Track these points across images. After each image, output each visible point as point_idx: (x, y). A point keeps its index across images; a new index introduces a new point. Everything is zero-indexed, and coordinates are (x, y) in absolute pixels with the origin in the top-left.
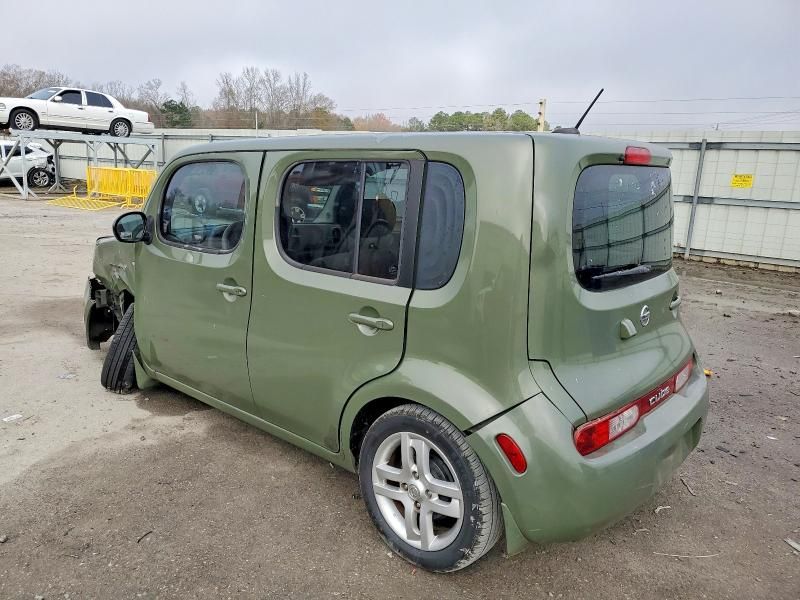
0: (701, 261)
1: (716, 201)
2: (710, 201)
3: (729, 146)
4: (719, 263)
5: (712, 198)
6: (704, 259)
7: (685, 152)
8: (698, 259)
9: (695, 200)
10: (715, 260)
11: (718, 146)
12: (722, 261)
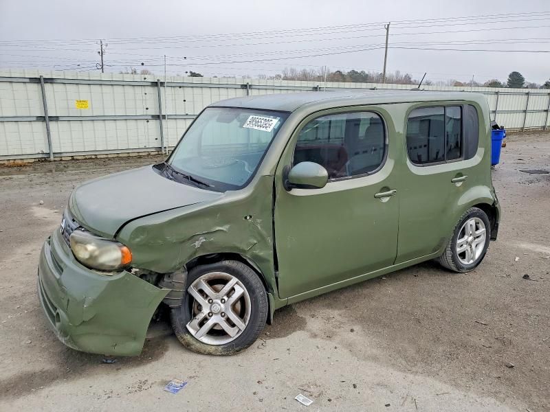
0: (61, 160)
1: (61, 119)
2: (56, 119)
3: (59, 81)
4: (73, 159)
5: (58, 117)
6: (63, 159)
7: (27, 84)
8: (59, 159)
9: (47, 119)
10: (71, 158)
11: (50, 81)
12: (75, 158)
